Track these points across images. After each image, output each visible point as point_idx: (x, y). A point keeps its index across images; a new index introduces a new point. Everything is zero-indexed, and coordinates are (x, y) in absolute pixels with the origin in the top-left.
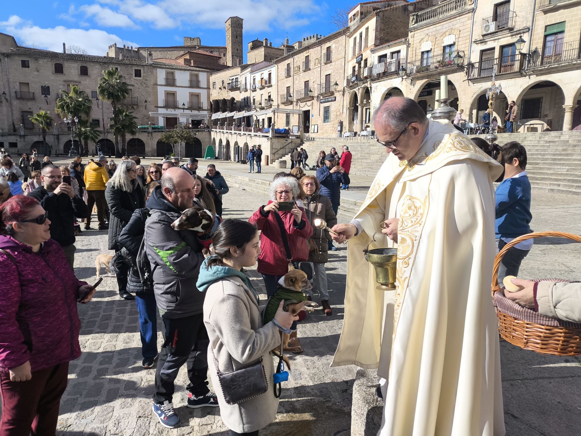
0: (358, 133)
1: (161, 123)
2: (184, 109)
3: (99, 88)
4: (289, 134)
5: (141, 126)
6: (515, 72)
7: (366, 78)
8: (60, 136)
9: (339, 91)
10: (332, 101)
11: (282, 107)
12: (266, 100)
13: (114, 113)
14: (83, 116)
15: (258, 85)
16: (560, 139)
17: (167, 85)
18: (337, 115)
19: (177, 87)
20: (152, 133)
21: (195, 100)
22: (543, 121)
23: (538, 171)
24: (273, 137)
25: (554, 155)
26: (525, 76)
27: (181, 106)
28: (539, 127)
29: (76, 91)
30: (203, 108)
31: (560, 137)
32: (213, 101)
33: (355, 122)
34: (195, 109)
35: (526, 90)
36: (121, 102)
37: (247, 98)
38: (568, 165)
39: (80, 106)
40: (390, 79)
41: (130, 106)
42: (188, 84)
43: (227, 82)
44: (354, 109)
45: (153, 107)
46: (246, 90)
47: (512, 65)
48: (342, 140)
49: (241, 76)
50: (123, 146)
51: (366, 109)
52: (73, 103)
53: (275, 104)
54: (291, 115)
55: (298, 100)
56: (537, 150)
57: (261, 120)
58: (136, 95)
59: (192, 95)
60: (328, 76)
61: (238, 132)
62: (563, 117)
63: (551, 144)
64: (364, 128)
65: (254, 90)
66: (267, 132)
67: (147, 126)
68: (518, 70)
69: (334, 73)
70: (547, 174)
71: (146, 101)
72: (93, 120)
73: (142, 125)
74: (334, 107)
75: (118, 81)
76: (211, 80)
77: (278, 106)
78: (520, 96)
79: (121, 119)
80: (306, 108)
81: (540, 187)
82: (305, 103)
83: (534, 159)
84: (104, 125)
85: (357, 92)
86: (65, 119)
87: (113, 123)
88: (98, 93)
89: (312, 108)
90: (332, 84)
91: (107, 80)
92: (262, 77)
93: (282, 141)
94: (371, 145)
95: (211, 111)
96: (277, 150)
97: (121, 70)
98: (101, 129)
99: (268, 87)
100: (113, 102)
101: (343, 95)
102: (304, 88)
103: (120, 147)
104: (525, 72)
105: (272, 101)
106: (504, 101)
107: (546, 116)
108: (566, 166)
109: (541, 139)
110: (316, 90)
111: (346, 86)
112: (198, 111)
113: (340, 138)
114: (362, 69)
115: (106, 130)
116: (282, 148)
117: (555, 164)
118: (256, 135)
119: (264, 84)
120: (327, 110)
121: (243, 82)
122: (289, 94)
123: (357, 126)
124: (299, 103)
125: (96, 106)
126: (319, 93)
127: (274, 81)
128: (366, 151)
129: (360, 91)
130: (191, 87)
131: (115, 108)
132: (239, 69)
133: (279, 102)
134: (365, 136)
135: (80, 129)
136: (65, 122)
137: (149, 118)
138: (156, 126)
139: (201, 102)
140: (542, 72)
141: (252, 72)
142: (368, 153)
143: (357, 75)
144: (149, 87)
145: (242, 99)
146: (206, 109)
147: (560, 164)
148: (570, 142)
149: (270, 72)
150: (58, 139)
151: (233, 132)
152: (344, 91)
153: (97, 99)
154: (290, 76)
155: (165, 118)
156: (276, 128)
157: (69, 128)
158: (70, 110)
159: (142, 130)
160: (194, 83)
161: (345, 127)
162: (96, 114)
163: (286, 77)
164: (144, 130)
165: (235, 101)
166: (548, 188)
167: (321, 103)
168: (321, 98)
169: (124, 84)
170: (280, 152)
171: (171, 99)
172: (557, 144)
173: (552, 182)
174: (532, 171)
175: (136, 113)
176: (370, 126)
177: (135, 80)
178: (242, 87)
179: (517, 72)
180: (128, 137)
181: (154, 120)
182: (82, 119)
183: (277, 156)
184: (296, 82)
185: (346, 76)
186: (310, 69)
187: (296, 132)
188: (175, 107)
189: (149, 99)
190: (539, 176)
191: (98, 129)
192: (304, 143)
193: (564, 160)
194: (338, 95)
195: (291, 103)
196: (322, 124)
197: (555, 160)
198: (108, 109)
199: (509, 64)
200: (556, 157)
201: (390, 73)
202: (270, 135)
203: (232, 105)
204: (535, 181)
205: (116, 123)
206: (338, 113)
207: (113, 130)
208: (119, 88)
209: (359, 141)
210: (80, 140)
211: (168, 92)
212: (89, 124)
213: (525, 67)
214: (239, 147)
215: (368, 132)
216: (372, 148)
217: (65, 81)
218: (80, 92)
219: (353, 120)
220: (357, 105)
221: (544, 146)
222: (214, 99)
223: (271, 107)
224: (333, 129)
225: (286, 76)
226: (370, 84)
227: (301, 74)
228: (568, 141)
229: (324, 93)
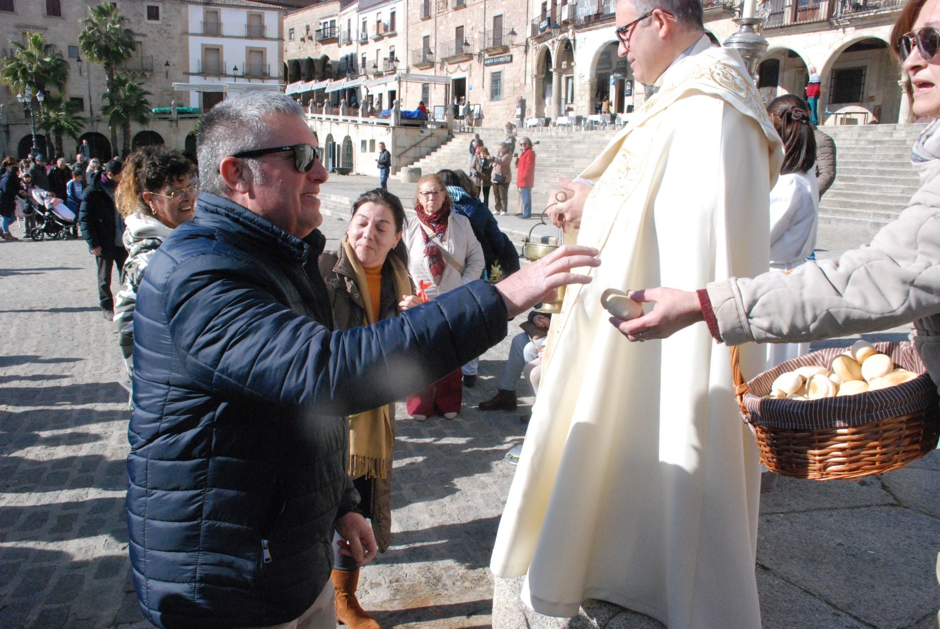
0: (553, 121)
1: (195, 102)
2: (235, 76)
3: (81, 38)
4: (427, 119)
5: (157, 109)
6: (820, 22)
7: (566, 23)
8: (11, 127)
9: (518, 46)
10: (506, 62)
11: (415, 71)
12: (385, 59)
13: (109, 84)
14: (53, 90)
15: (371, 33)
16: (891, 137)
17: (206, 33)
18: (515, 89)
19: (224, 37)
20: (176, 121)
21: (256, 60)
22: (867, 108)
23: (855, 192)
24: (398, 125)
25: (881, 164)
26: (837, 28)
27: (230, 71)
28: (860, 118)
29: (38, 44)
30: (272, 75)
31: (892, 134)
32: (289, 61)
33: (547, 100)
34: (256, 77)
35: (839, 53)
36: (123, 66)
37: (352, 56)
38: (904, 182)
39: (47, 72)
40: (607, 26)
41: (139, 72)
42: (243, 32)
43: (314, 27)
44: (545, 76)
45: (179, 74)
46: (349, 42)
47: (816, 9)
48: (525, 132)
49: (340, 17)
50: (124, 145)
51: (567, 79)
52: (35, 66)
53: (401, 66)
54: (431, 87)
55: (444, 60)
56: (854, 156)
57: (376, 97)
58: (149, 52)
59: (250, 51)
60: (498, 19)
61: (332, 117)
62: (899, 101)
63: (878, 146)
64: (563, 112)
65: (365, 42)
66: (386, 117)
67: (167, 109)
68: (826, 17)
69: (510, 14)
70: (870, 197)
71: (167, 64)
72: (72, 99)
73: (159, 106)
74: (508, 72)
75: (118, 26)
76: (285, 25)
77: (408, 70)
78: (828, 62)
79: (123, 96)
80: (458, 75)
81: (857, 219)
82: (456, 65)
83: (849, 171)
84: (91, 108)
85: (550, 48)
86: (19, 96)
87: (107, 102)
88: (80, 49)
89: (470, 75)
90: (505, 32)
91: (95, 25)
92: (379, 19)
93: (414, 132)
94: (575, 142)
95: (286, 79)
96: (404, 150)
97: (122, 7)
98: (85, 114)
99: (390, 36)
100: (106, 64)
101: (526, 52)
102: (454, 38)
103: (120, 147)
104: (837, 22)
105: (397, 61)
106: (802, 72)
107: (872, 99)
108: (900, 184)
109: (862, 138)
110: (476, 42)
111: (531, 37)
112: (261, 81)
113: (521, 129)
114: (558, 8)
115: (95, 116)
116: (415, 146)
117: (883, 180)
118: (367, 123)
119: (382, 31)
120: (496, 79)
121: (345, 28)
122: (427, 50)
123: (550, 108)
124: (446, 65)
125: (77, 74)
126: (482, 48)
127: (400, 27)
128: (567, 152)
129: (557, 45)
130: (249, 37)
131: (111, 75)
132: (337, 5)
133: (410, 63)
134: (564, 125)
135: (47, 114)
136: (20, 101)
137: (172, 93)
138: (185, 108)
139: (268, 63)
140: (865, 22)
141: (360, 10)
142: (569, 156)
143: (549, 18)
144: (172, 38)
145: (342, 59)
146: (276, 75)
147: (891, 181)
148: (908, 143)
149: (393, 10)
150: (7, 132)
151: (324, 116)
152: (527, 46)
153: (79, 60)
154: (430, 18)
155: (202, 95)
156: (402, 109)
157: (27, 112)
158: (29, 79)
159: (160, 116)
160: (256, 31)
161: (530, 110)
162: (75, 87)
163: (423, 20)
164: (163, 116)
165: (329, 62)
166: (871, 221)
167: (487, 65)
168: (487, 56)
169: (128, 32)
170: (411, 153)
171: (212, 58)
172: (887, 145)
173: (877, 211)
174: (845, 192)
175: (150, 86)
176: (575, 108)
177: (148, 25)
178: (343, 37)
179: (824, 21)
180: (135, 128)
181: (181, 97)
182: (52, 94)
183: (404, 160)
184: (441, 28)
185: (530, 19)
186: (465, 6)
187: (440, 116)
188: (220, 73)
189: (173, 60)
190: (856, 201)
191: (81, 114)
192: (453, 137)
193: (898, 173)
194: (517, 53)
195: (432, 65)
196: (488, 103)
197: (882, 172)
198: (99, 78)
199: (810, 7)
200: (886, 169)
201: (607, 16)
202: (392, 121)
203: (324, 70)
204: (850, 209)
205: (112, 103)
206: (517, 85)
207: (108, 117)
208: (119, 39)
209: (554, 134)
210: (48, 135)
211: (208, 47)
212: (62, 105)
213: (837, 13)
214: (334, 144)
215: (571, 119)
216: (576, 146)
217: (18, 26)
218: (47, 46)
219: (544, 97)
220: (551, 70)
221: (865, 149)
222: (291, 59)
223: (395, 73)
224: (508, 112)
225: (423, 17)
226: (573, 34)
227: (450, 15)
228: (904, 142)
229: (490, 48)
